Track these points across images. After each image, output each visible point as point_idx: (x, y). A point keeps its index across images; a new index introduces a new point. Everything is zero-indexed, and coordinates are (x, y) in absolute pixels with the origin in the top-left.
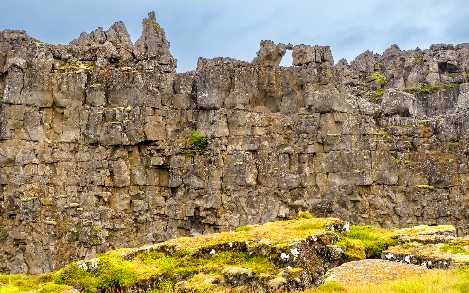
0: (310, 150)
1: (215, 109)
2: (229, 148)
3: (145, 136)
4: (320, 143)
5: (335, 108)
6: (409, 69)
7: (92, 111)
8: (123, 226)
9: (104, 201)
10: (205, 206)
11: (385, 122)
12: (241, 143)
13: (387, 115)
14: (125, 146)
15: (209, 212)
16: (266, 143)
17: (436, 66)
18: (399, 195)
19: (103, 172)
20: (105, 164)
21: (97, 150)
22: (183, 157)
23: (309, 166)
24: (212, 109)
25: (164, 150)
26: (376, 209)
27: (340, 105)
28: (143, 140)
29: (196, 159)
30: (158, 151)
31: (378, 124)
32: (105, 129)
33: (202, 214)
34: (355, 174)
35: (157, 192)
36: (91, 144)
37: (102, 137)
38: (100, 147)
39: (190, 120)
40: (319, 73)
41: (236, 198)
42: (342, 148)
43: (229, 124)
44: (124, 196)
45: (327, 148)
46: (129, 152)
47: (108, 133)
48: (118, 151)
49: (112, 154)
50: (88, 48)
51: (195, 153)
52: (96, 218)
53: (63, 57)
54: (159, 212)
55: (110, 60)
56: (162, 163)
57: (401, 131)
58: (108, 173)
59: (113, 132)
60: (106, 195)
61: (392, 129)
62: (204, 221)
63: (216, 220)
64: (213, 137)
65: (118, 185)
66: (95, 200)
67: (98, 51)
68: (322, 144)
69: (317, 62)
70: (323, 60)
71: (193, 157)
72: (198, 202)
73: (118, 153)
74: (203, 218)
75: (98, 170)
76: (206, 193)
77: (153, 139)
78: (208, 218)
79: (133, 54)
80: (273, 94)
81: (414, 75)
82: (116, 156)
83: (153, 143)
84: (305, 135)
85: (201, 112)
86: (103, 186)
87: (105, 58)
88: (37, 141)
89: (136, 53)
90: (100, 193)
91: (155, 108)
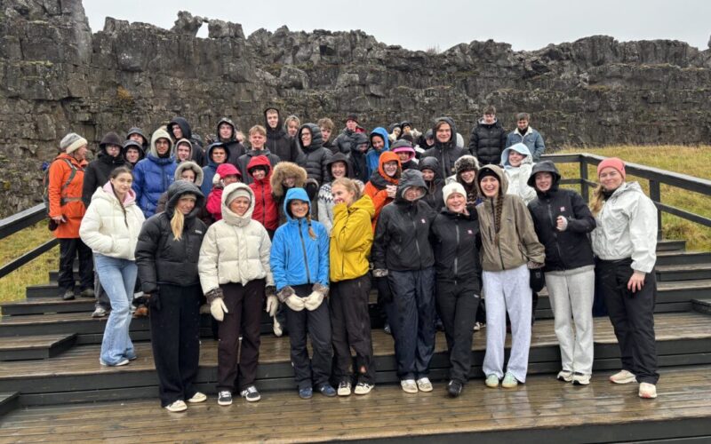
0: (226, 113)
1: (140, 71)
2: (155, 108)
3: (69, 92)
4: (234, 108)
5: (248, 79)
6: (297, 49)
7: (8, 63)
9: (31, 153)
11: (284, 93)
12: (166, 104)
14: (49, 101)
16: (188, 105)
17: (318, 48)
19: (27, 125)
20: (29, 117)
21: (18, 103)
24: (136, 71)
25: (89, 106)
27: (250, 76)
28: (67, 96)
29: (123, 117)
30: (82, 107)
31: (279, 94)
32: (26, 83)
36: (10, 97)
37: (23, 91)
38: (22, 101)
39: (113, 80)
40: (233, 47)
43: (153, 86)
44: (52, 148)
45: (240, 112)
46: (53, 107)
47: (29, 87)
48: (42, 105)
49: (35, 108)
52: (25, 169)
55: (20, 11)
56: (88, 118)
57: (297, 101)
58: (33, 127)
59: (35, 86)
60: (33, 148)
61: (291, 100)
64: (140, 98)
65: (44, 138)
66: (21, 153)
68: (237, 109)
69: (232, 37)
70: (236, 36)
71: (121, 115)
73: (42, 107)
75: (21, 123)
77: (77, 95)
79: (43, 7)
80: (191, 62)
81: (301, 53)
82: (39, 110)
83: (78, 99)
84: (222, 100)
85: (124, 74)
87: (15, 8)
89: (47, 6)
91: (76, 66)
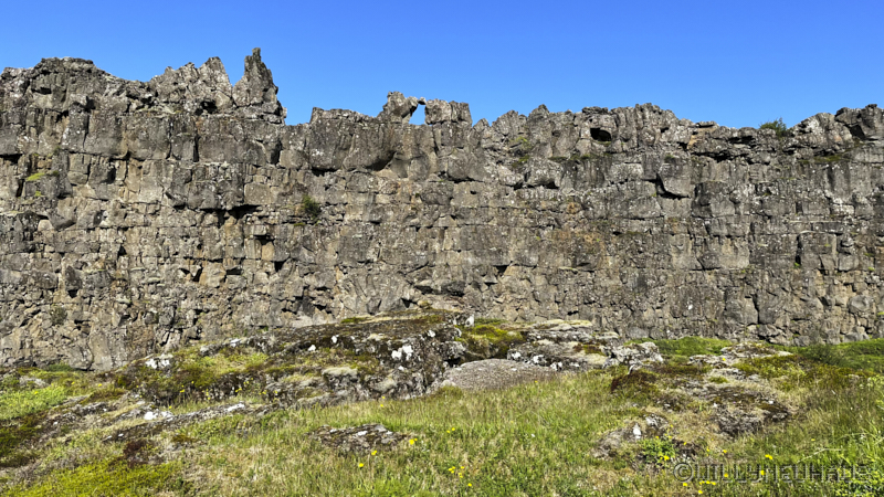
0: (441, 224)
1: (331, 170)
2: (347, 218)
3: (245, 199)
4: (452, 216)
5: (472, 176)
6: (558, 134)
7: (178, 166)
8: (214, 306)
9: (192, 276)
10: (316, 284)
11: (527, 195)
12: (361, 212)
13: (530, 186)
14: (219, 211)
15: (321, 292)
16: (391, 213)
17: (588, 132)
18: (538, 278)
19: (190, 240)
20: (194, 231)
21: (185, 214)
22: (291, 227)
23: (439, 242)
24: (327, 170)
25: (267, 217)
26: (512, 292)
27: (477, 173)
28: (242, 204)
29: (306, 229)
30: (260, 218)
31: (519, 196)
32: (194, 188)
33: (313, 293)
34: (490, 253)
35: (258, 267)
36: (176, 207)
37: (191, 199)
38: (188, 211)
39: (301, 182)
40: (454, 135)
41: (353, 276)
42: (477, 222)
43: (347, 189)
44: (217, 270)
45: (460, 222)
47: (198, 193)
48: (210, 216)
49: (203, 219)
50: (174, 87)
51: (306, 222)
52: (182, 296)
53: (142, 96)
54: (259, 290)
55: (202, 104)
56: (265, 232)
57: (544, 205)
58: (197, 242)
59: (205, 193)
60: (195, 269)
61: (535, 203)
62: (314, 302)
63: (329, 301)
64: (328, 204)
65: (209, 257)
66: (181, 275)
67: (187, 92)
68: (455, 217)
69: (453, 121)
70: (460, 119)
71: (303, 227)
72: (308, 280)
73: (210, 219)
74: (313, 299)
76: (317, 269)
77: (254, 203)
78: (320, 298)
79: (231, 98)
80: (401, 156)
81: (563, 141)
82: (207, 222)
83: (252, 208)
84: (436, 206)
85: (314, 175)
86: (191, 258)
87: (196, 101)
88: (106, 200)
89: (235, 97)
90: (186, 267)
91: (257, 166)
